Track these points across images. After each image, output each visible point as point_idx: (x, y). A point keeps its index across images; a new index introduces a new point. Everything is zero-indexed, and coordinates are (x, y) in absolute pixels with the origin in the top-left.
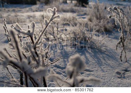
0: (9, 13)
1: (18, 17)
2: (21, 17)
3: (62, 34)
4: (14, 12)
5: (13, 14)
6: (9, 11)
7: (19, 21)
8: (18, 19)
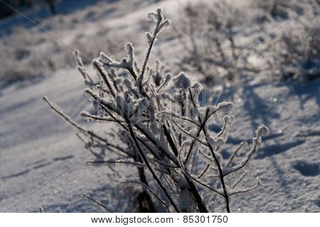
0: (79, 30)
1: (110, 35)
2: (121, 33)
3: (248, 55)
4: (94, 20)
5: (91, 30)
6: (75, 21)
7: (116, 46)
8: (109, 42)
